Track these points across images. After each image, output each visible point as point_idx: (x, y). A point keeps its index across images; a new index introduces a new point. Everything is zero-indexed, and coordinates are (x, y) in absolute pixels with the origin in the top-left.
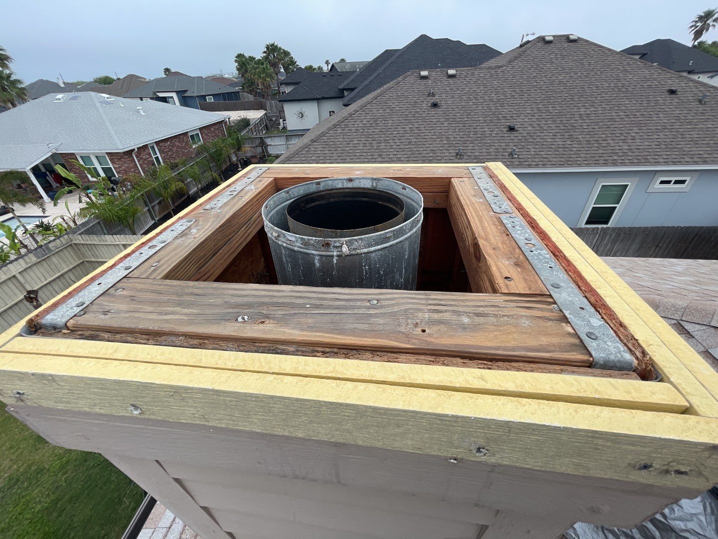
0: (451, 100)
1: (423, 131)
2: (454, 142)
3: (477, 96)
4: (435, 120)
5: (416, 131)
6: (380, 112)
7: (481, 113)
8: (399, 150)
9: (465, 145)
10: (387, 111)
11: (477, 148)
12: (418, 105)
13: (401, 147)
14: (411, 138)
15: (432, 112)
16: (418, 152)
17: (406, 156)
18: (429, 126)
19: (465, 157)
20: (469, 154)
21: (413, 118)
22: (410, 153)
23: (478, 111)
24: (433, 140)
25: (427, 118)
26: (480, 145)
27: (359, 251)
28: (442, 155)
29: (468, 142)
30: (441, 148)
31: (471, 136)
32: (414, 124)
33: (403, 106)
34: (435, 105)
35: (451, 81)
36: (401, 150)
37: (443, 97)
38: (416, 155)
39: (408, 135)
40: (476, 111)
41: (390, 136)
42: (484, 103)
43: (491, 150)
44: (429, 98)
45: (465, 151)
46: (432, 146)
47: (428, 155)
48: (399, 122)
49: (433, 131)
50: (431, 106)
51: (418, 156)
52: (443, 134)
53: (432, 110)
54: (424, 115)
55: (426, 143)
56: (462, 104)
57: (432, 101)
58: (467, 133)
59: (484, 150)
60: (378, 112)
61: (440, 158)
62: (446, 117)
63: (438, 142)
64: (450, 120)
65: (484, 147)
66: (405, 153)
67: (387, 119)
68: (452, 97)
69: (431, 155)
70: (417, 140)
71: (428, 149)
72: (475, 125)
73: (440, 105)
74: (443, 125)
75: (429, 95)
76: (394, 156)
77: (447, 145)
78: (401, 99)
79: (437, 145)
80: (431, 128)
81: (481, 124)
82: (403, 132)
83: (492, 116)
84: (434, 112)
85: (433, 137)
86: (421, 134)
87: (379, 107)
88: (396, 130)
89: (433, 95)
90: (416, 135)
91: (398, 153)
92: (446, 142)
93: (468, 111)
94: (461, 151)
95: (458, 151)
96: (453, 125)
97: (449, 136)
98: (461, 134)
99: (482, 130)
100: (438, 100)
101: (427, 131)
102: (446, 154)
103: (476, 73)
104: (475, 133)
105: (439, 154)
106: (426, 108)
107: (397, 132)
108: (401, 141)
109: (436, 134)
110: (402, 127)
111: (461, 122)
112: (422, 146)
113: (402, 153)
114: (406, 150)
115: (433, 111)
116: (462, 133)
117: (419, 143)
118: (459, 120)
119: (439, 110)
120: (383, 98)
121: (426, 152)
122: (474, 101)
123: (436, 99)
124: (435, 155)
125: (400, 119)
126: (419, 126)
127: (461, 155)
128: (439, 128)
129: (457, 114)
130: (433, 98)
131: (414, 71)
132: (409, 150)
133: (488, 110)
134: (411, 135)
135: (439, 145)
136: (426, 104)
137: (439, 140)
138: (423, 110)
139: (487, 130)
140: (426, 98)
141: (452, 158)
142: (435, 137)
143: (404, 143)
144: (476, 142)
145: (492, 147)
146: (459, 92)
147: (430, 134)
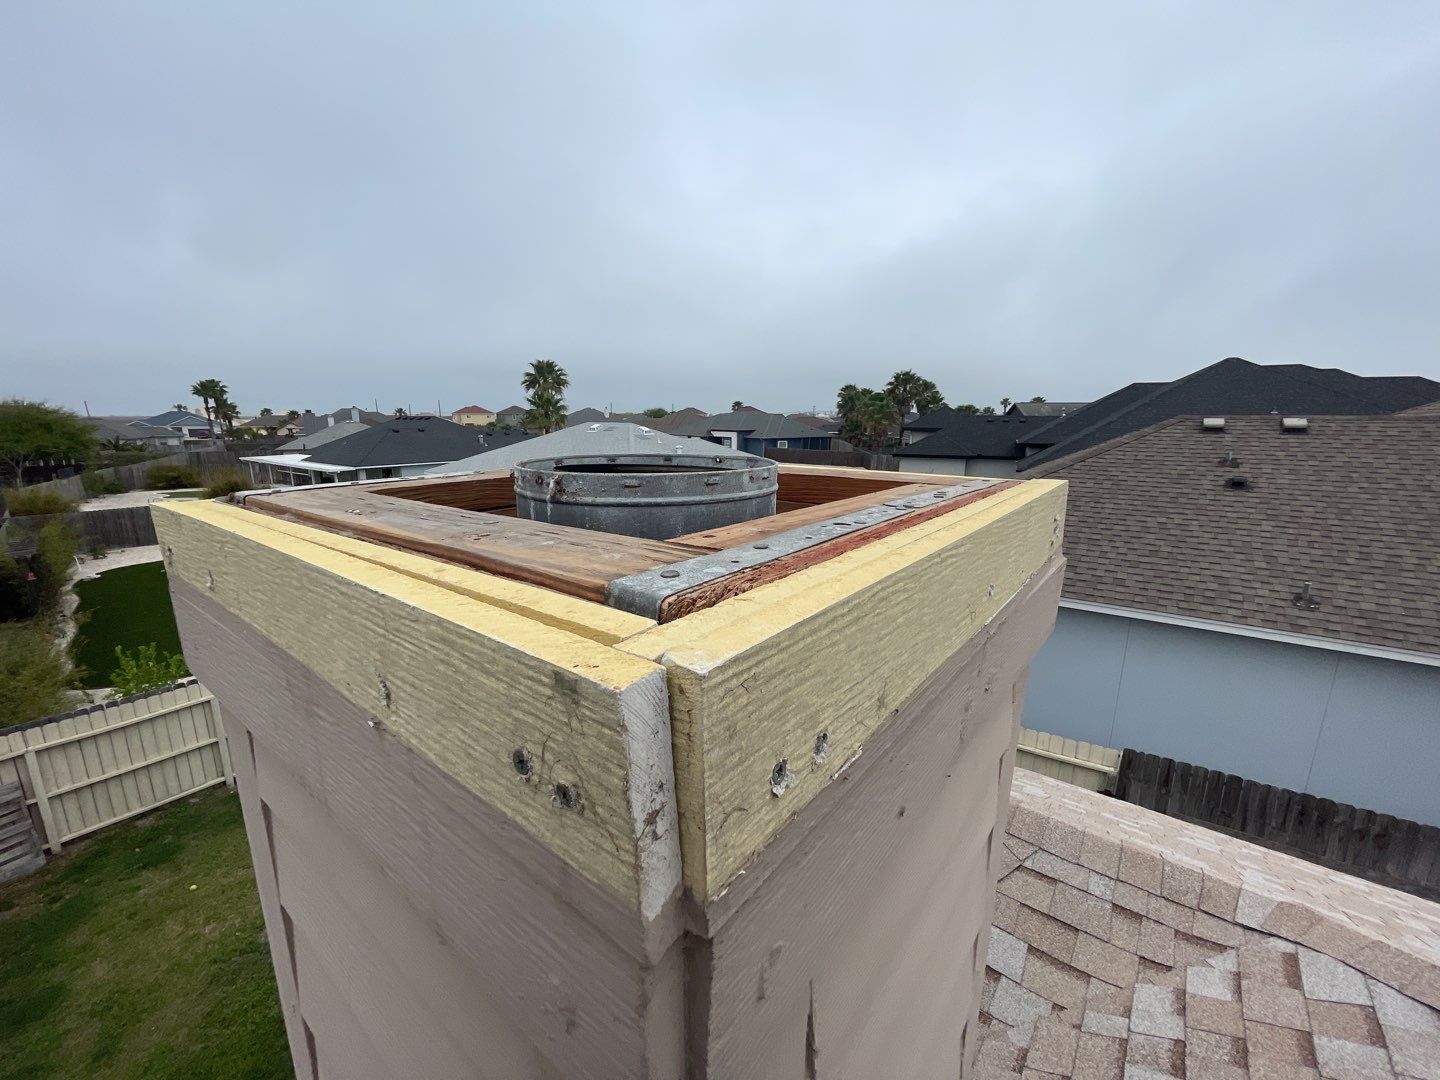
0: (1287, 476)
1: (1195, 534)
2: (1290, 569)
3: (1374, 476)
4: (1235, 515)
5: (1172, 532)
6: (1088, 485)
7: (1389, 514)
8: (1123, 563)
9: (1327, 580)
10: (1104, 486)
11: (1368, 591)
12: (1187, 481)
13: (1129, 558)
14: (1162, 543)
15: (1228, 498)
16: (1173, 575)
17: (1140, 578)
18: (1214, 524)
19: (1323, 608)
20: (1341, 603)
21: (1169, 505)
22: (1151, 573)
23: (1376, 508)
24: (1222, 555)
25: (1209, 508)
26: (1379, 586)
27: (579, 498)
28: (1247, 591)
29: (1337, 574)
30: (1246, 577)
31: (1349, 560)
32: (1172, 516)
33: (1148, 480)
34: (1237, 485)
35: (1292, 439)
36: (1128, 564)
37: (1264, 470)
38: (1169, 582)
39: (1153, 536)
40: (1367, 508)
41: (1103, 532)
42: (1400, 492)
43: (1420, 605)
44: (1219, 469)
45: (1325, 594)
46: (1217, 567)
47: (1203, 586)
48: (1131, 508)
49: (1226, 537)
50: (1225, 486)
51: (1174, 582)
52: (1255, 545)
53: (1226, 493)
54: (1201, 502)
55: (1200, 559)
56: (1324, 488)
57: (1231, 476)
58: (1335, 554)
59: (1394, 601)
60: (1083, 485)
61: (1240, 598)
62: (1269, 512)
63: (1238, 563)
64: (1282, 518)
65: (1394, 594)
66: (1137, 571)
67: (1102, 500)
68: (1292, 472)
69: (1214, 586)
70: (1175, 550)
71: (1206, 572)
72: (1366, 537)
73: (1253, 485)
74: (1259, 528)
75: (1223, 463)
76: (1107, 574)
77: (1267, 573)
78: (1144, 466)
79: (1232, 568)
80: (1220, 530)
81: (1385, 539)
82: (1138, 529)
83: (1427, 523)
84: (1234, 499)
85: (1223, 548)
86: (1188, 539)
87: (1088, 476)
88: (1123, 522)
89: (1235, 464)
90: (1173, 538)
91: (1117, 569)
92: (1264, 565)
93: (1342, 506)
94: (1311, 592)
95: (1300, 591)
96: (1291, 531)
97: (1275, 554)
98: (1313, 551)
99: (1391, 552)
100: (1249, 475)
101: (1206, 535)
102: (1260, 593)
103: (1375, 427)
104: (1365, 557)
105: (1240, 589)
106: (1210, 487)
107: (1123, 528)
108: (1130, 546)
109: (1233, 543)
110: (1138, 518)
111: (1316, 527)
112: (1189, 564)
113: (1130, 570)
114: (1142, 566)
115: (1231, 496)
116: (1321, 552)
117: (1180, 557)
118: (1312, 521)
119: (1250, 495)
120: (1101, 460)
121: (1198, 578)
122: (1365, 485)
123: (1243, 472)
124: (1225, 588)
125: (1136, 503)
126: (1186, 522)
127: (1311, 601)
128: (1245, 533)
129: (1304, 509)
130: (1235, 470)
131: (1188, 416)
132: (1149, 566)
133: (1414, 510)
134: (1160, 537)
135: (1242, 570)
136: (1211, 479)
137: (1242, 557)
138: (1202, 492)
139: (1408, 553)
140: (1214, 469)
141: (1278, 603)
142: (1231, 549)
143: (1139, 552)
144: (1365, 577)
145: (1427, 598)
146: (1317, 463)
147: (1216, 542)
